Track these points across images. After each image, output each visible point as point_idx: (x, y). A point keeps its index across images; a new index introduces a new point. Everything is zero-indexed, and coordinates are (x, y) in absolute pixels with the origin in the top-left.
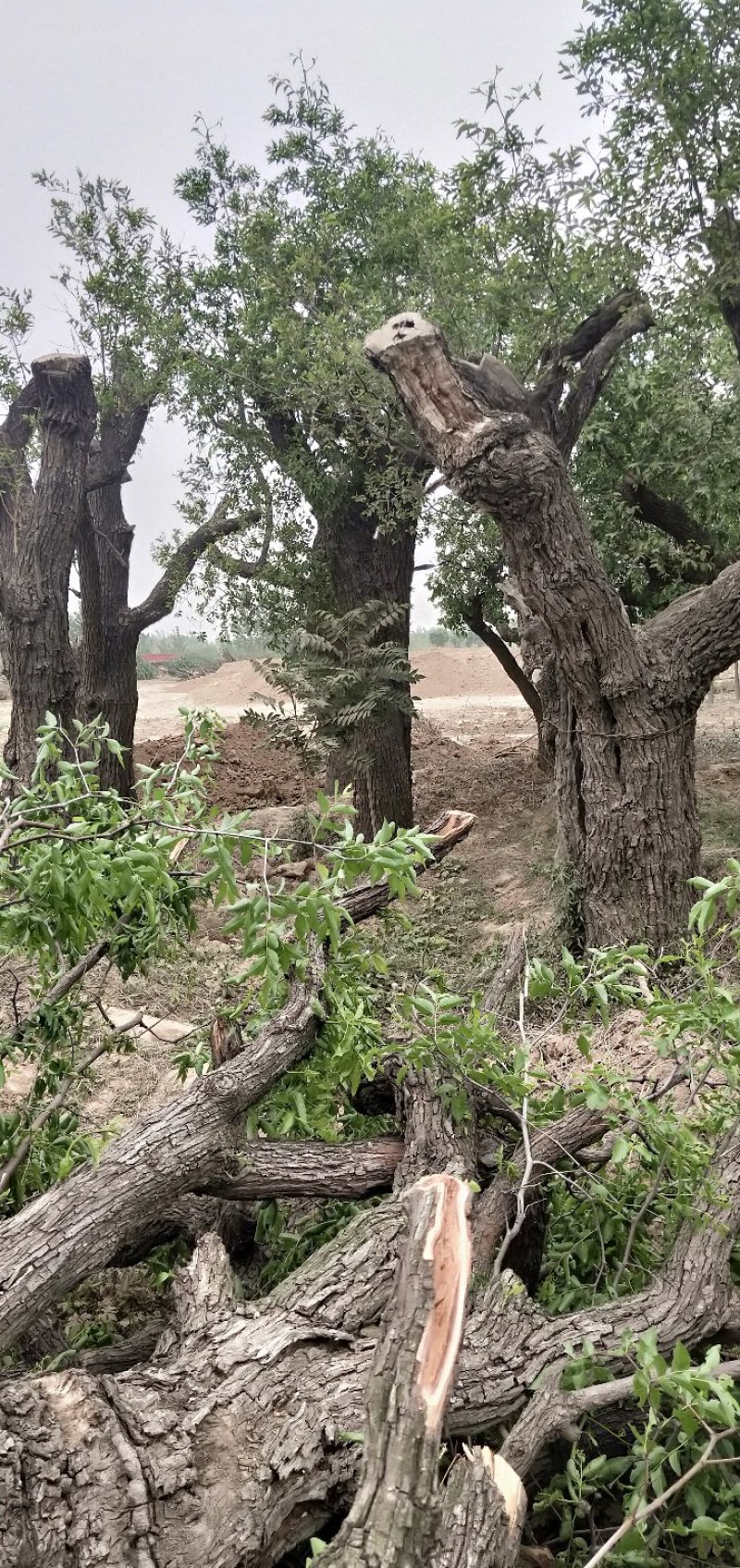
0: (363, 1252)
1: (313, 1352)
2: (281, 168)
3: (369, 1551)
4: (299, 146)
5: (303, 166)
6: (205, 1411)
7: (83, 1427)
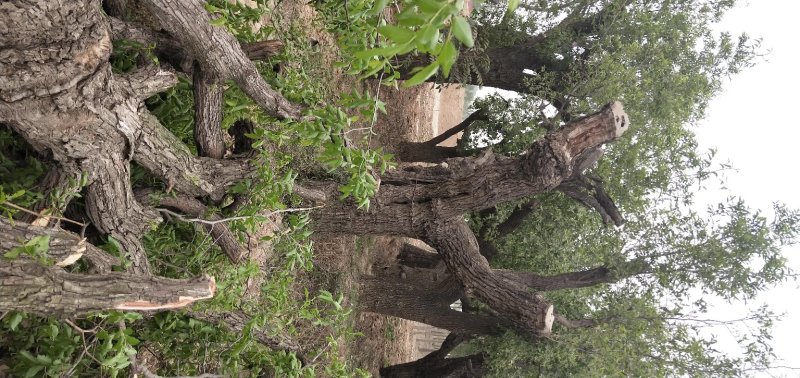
0: (170, 155)
1: (123, 145)
2: (717, 38)
3: (53, 297)
4: (726, 49)
5: (716, 51)
6: (94, 111)
7: (84, 61)
